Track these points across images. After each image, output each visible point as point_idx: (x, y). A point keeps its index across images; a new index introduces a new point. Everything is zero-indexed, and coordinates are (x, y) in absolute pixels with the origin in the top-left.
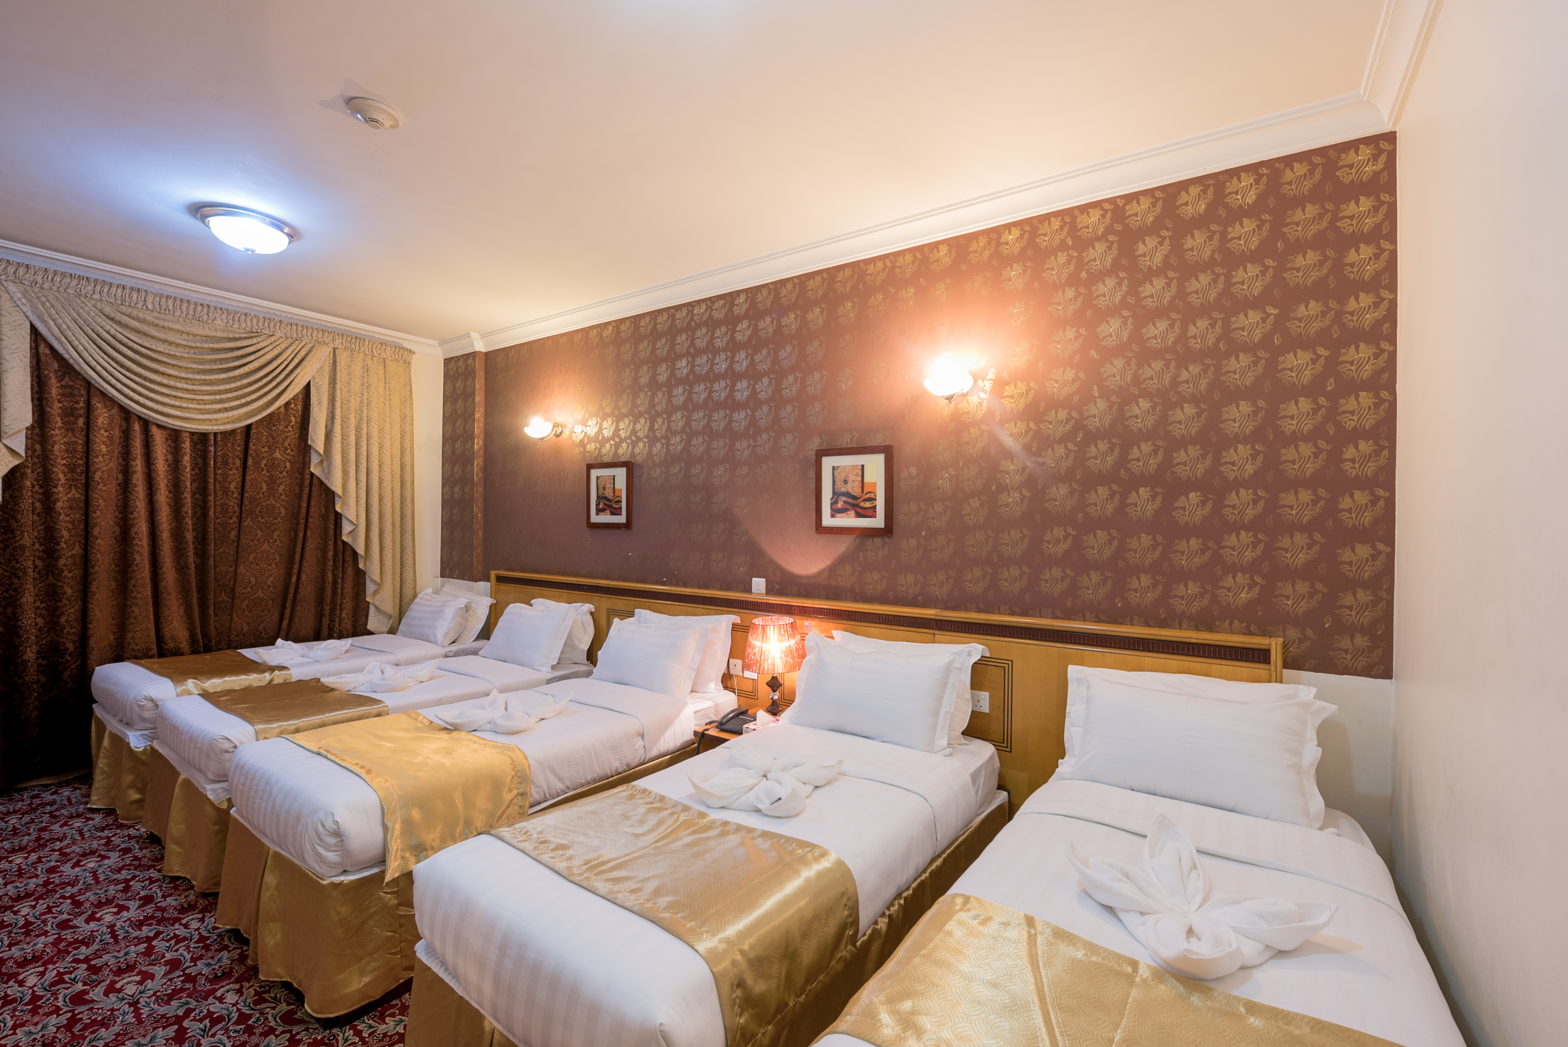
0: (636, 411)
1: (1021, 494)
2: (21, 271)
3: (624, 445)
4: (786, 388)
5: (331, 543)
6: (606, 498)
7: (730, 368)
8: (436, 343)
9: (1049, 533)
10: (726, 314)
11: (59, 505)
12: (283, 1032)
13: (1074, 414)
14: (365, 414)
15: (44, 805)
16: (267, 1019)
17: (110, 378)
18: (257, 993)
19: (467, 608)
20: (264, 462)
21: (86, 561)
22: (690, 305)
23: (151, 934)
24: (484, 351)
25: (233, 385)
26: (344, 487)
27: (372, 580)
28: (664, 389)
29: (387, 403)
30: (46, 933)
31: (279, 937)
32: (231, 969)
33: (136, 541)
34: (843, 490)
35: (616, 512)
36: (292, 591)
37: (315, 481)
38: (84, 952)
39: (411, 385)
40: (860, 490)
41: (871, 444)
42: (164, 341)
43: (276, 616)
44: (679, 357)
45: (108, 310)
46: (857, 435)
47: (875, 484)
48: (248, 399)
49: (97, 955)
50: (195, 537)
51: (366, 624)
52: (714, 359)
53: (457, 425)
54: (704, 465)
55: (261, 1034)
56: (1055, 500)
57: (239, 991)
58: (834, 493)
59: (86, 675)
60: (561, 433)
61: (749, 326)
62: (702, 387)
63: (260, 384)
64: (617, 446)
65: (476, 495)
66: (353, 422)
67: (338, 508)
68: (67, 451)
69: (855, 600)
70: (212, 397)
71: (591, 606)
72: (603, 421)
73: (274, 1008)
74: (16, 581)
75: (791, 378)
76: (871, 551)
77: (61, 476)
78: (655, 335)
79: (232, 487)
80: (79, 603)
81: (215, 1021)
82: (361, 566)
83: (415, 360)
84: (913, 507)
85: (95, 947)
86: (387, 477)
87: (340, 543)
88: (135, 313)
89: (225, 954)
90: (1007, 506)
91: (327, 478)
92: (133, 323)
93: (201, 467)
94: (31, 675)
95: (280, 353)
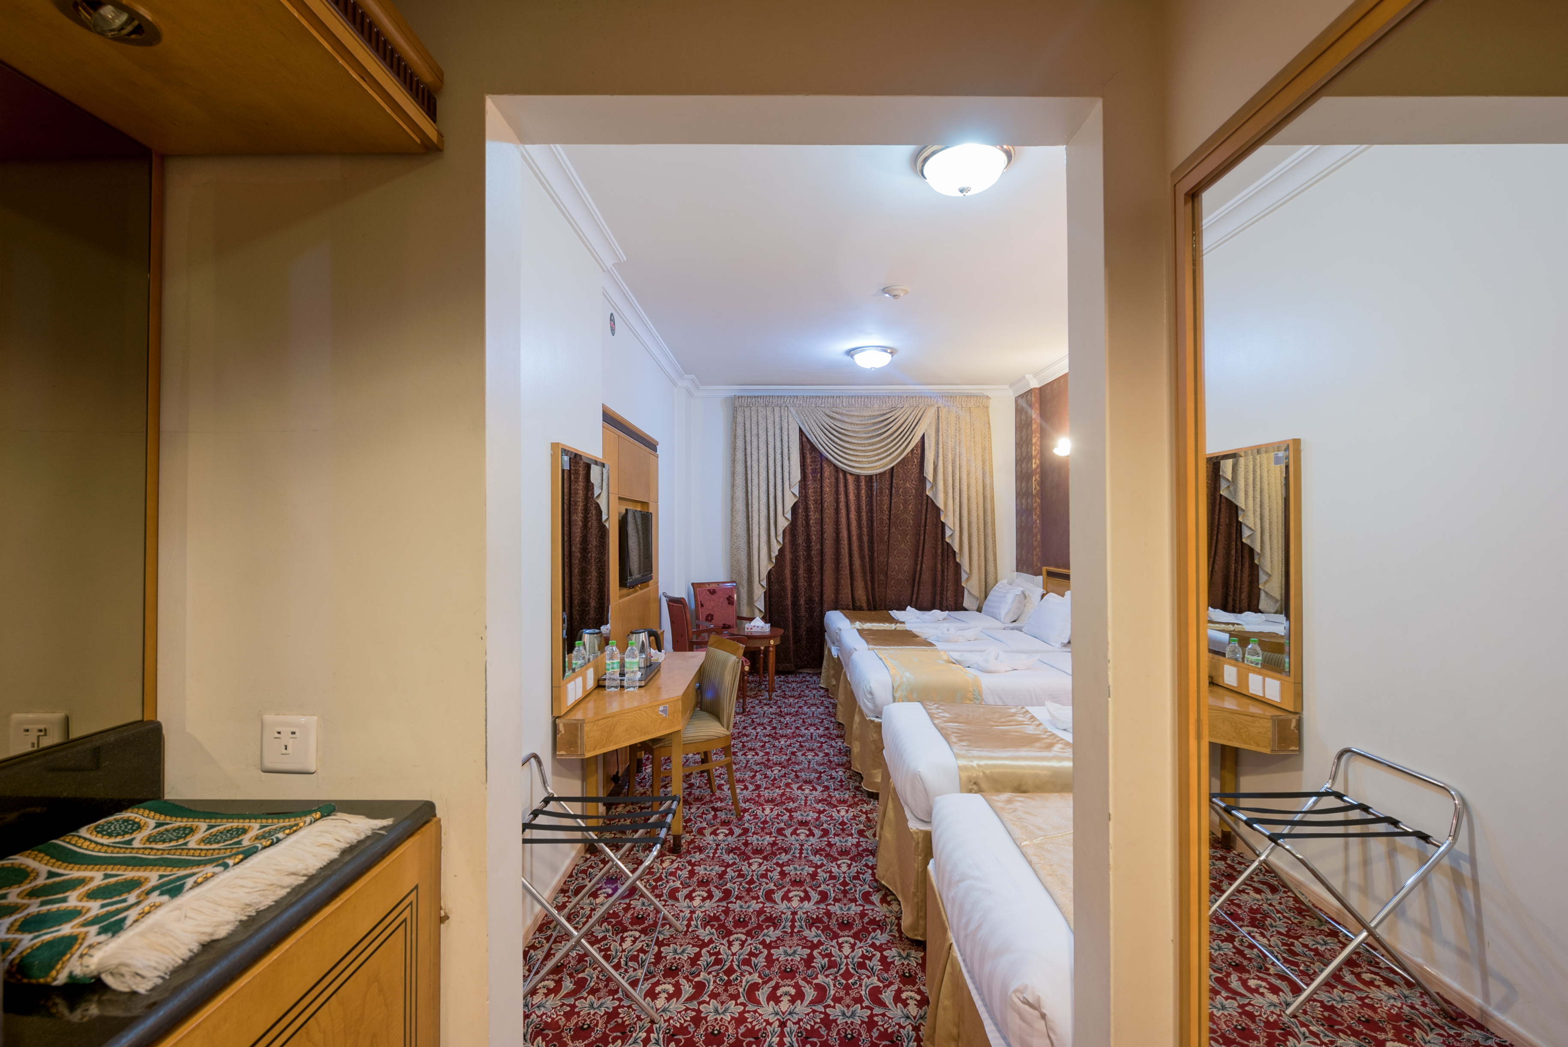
2: (795, 400)
5: (940, 543)
8: (1007, 387)
11: (811, 521)
14: (958, 451)
15: (805, 681)
17: (829, 450)
19: (1024, 596)
20: (901, 490)
21: (822, 553)
24: (1036, 387)
25: (883, 444)
26: (946, 504)
27: (965, 570)
29: (972, 440)
30: (791, 729)
31: (859, 751)
33: (841, 542)
36: (917, 576)
37: (929, 501)
38: (800, 739)
39: (989, 423)
42: (851, 423)
43: (909, 592)
45: (828, 412)
48: (891, 451)
49: (804, 742)
51: (963, 603)
53: (1023, 449)
59: (822, 615)
63: (897, 440)
65: (1035, 505)
66: (950, 457)
67: (942, 519)
68: (814, 492)
70: (873, 453)
74: (797, 562)
77: (812, 506)
79: (885, 507)
80: (820, 575)
82: (958, 560)
83: (992, 404)
85: (804, 739)
86: (973, 494)
87: (945, 544)
88: (838, 410)
89: (845, 758)
91: (935, 499)
92: (838, 417)
93: (870, 496)
94: (803, 612)
95: (907, 419)
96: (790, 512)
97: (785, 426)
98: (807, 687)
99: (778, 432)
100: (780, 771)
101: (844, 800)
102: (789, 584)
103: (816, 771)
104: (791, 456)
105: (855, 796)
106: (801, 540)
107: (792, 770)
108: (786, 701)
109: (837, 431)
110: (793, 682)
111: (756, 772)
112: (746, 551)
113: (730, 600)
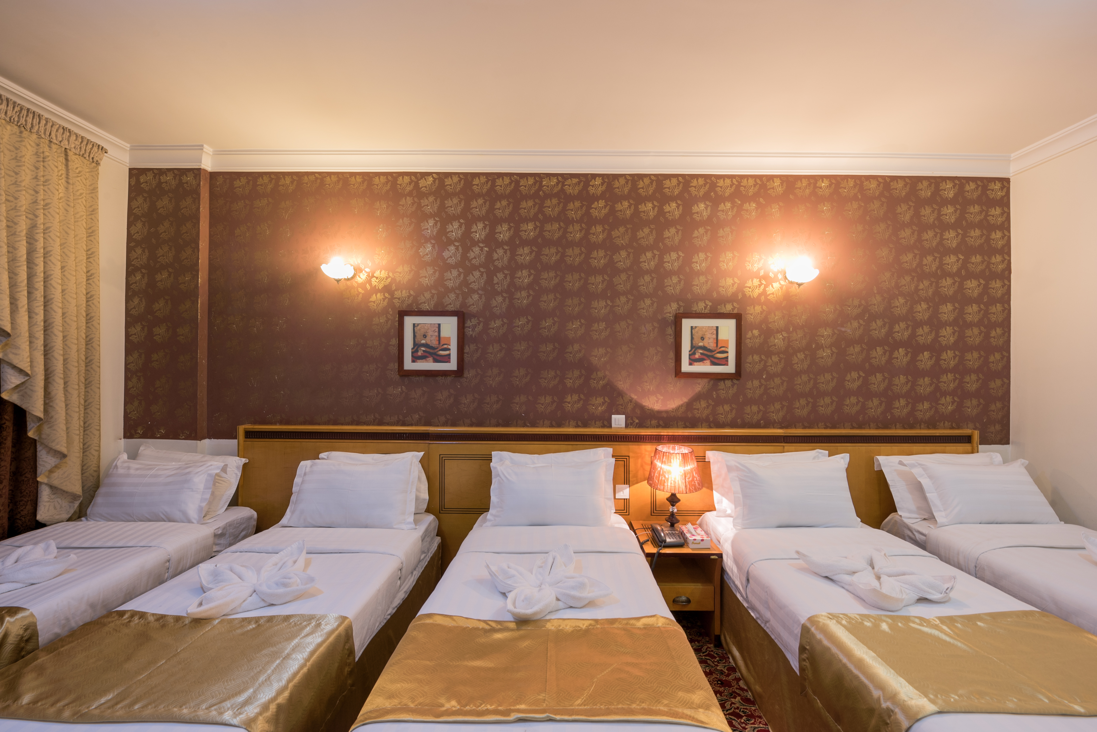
0: (468, 264)
1: (832, 351)
3: (451, 296)
4: (645, 262)
6: (427, 346)
9: (849, 375)
13: (863, 302)
24: (209, 169)
27: (49, 452)
28: (506, 247)
34: (701, 344)
35: (442, 359)
40: (715, 345)
41: (722, 311)
46: (710, 304)
47: (728, 341)
51: (35, 513)
54: (556, 319)
56: (852, 355)
58: (692, 347)
62: (553, 250)
64: (441, 295)
69: (710, 427)
72: (421, 269)
75: (649, 254)
76: (723, 390)
78: (493, 196)
84: (756, 358)
90: (822, 358)
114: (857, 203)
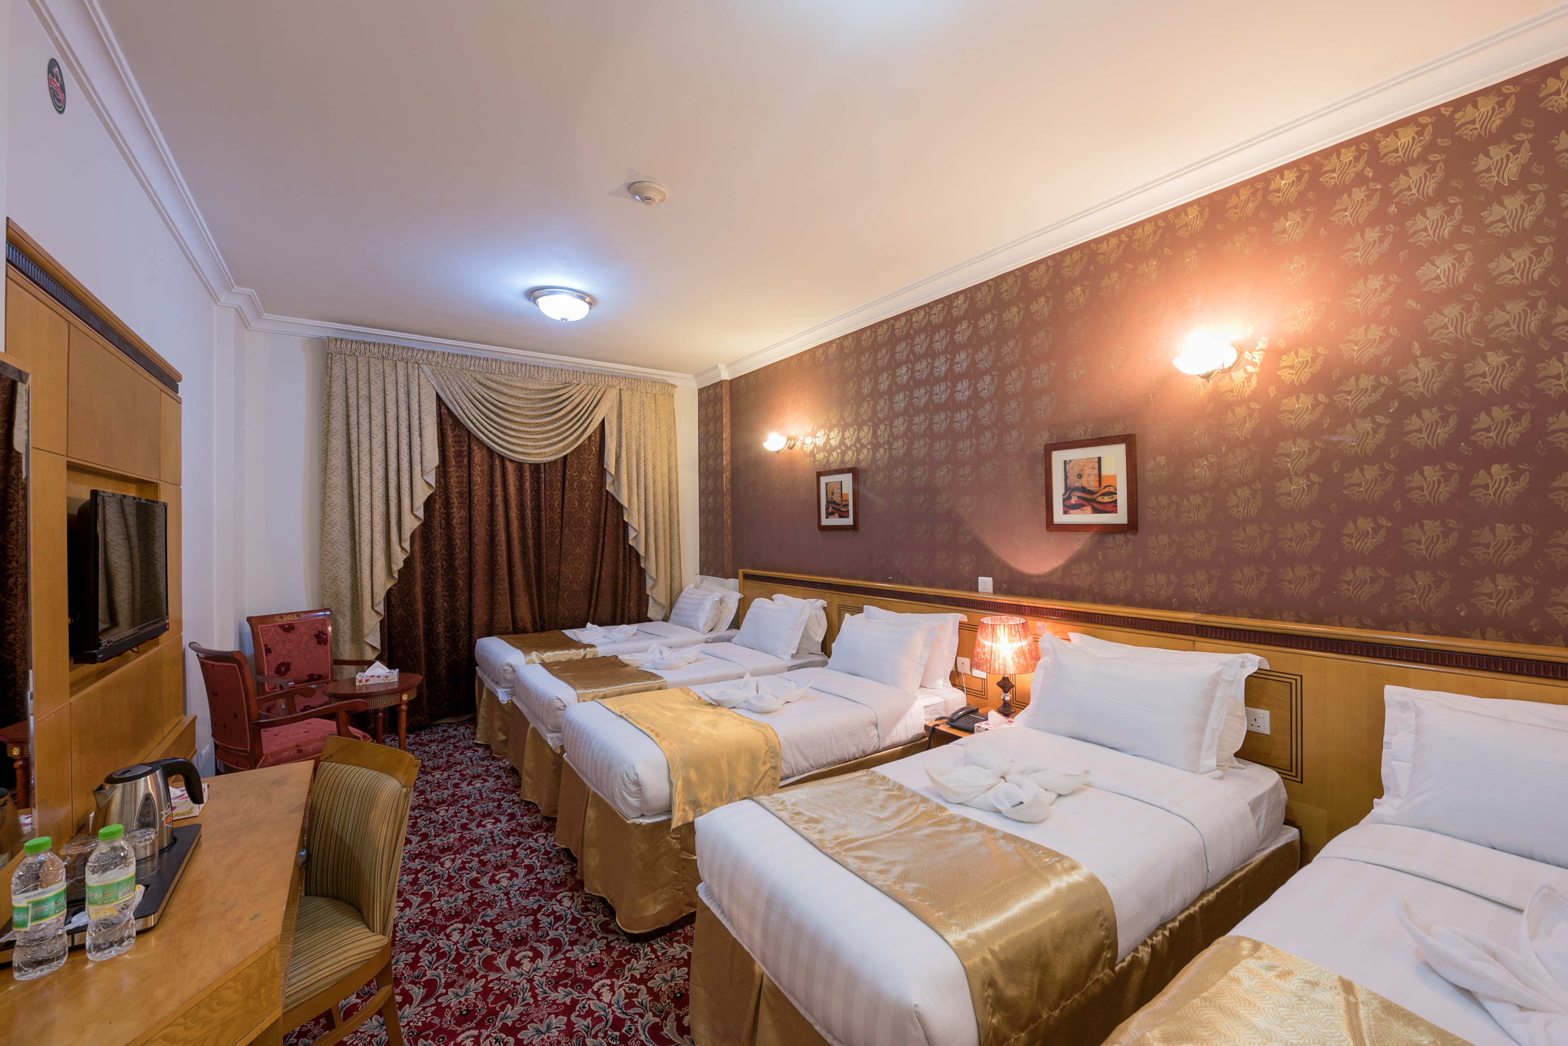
0: (860, 420)
1: (1309, 479)
2: (430, 355)
3: (850, 453)
4: (1010, 384)
5: (621, 546)
6: (834, 502)
7: (950, 369)
8: (692, 376)
9: (1351, 525)
10: (945, 318)
11: (455, 521)
12: (602, 938)
13: (1385, 380)
14: (642, 441)
15: (450, 737)
16: (590, 924)
17: (481, 427)
18: (583, 903)
19: (721, 601)
20: (576, 484)
21: (470, 562)
22: (909, 314)
23: (515, 843)
24: (729, 379)
25: (555, 425)
26: (630, 501)
27: (650, 577)
28: (886, 397)
29: (658, 430)
30: (454, 831)
31: (597, 860)
32: (566, 879)
33: (499, 547)
34: (1077, 485)
35: (844, 515)
36: (596, 585)
37: (610, 498)
38: (476, 849)
39: (674, 414)
40: (1097, 484)
41: (1108, 434)
42: (512, 396)
43: (586, 605)
44: (899, 365)
45: (479, 377)
46: (1092, 426)
47: (1115, 476)
48: (565, 435)
49: (484, 852)
50: (534, 544)
51: (647, 613)
52: (934, 363)
53: (710, 444)
54: (926, 467)
55: (587, 936)
56: (1360, 485)
57: (572, 898)
58: (1067, 488)
59: (471, 645)
60: (794, 445)
61: (968, 327)
62: (923, 391)
63: (572, 423)
64: (844, 454)
65: (725, 504)
66: (634, 448)
67: (625, 519)
68: (458, 482)
69: (1094, 601)
70: (542, 436)
71: (824, 602)
72: (830, 432)
73: (595, 917)
74: (432, 576)
75: (1015, 374)
76: (1113, 549)
77: (455, 500)
78: (876, 347)
79: (556, 504)
80: (467, 592)
81: (558, 918)
82: (642, 565)
83: (677, 393)
84: (1163, 500)
85: (482, 846)
86: (659, 491)
87: (627, 547)
88: (494, 377)
89: (561, 867)
90: (1289, 494)
91: (618, 495)
92: (494, 385)
93: (537, 491)
94: (442, 643)
95: (584, 398)
96: (422, 508)
97: (414, 389)
98: (456, 747)
99: (402, 397)
100: (462, 931)
101: (596, 964)
102: (420, 606)
103: (526, 911)
104: (424, 431)
105: (609, 949)
106: (438, 546)
107: (484, 923)
108: (430, 778)
109: (492, 404)
110: (431, 741)
111: (418, 947)
112: (348, 564)
113: (321, 638)
114: (1364, 188)
